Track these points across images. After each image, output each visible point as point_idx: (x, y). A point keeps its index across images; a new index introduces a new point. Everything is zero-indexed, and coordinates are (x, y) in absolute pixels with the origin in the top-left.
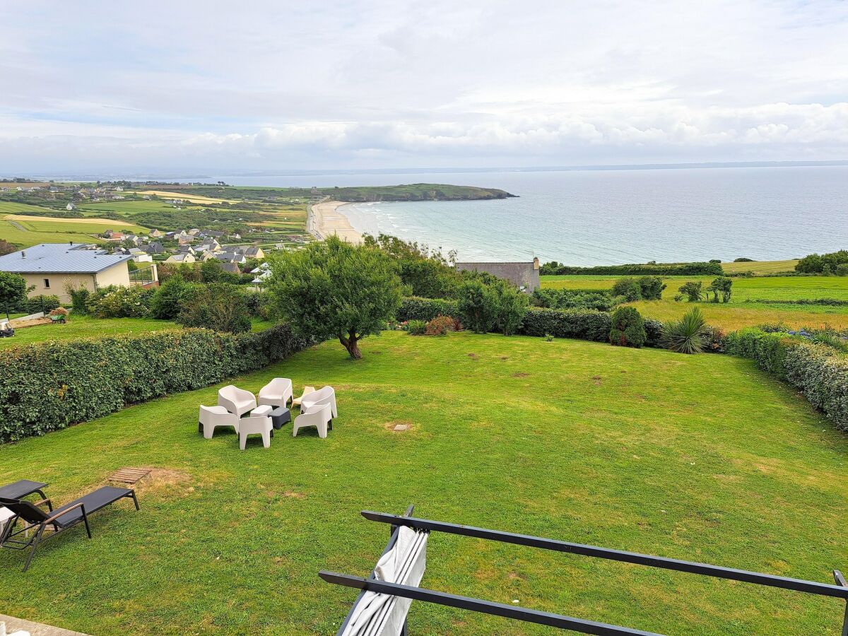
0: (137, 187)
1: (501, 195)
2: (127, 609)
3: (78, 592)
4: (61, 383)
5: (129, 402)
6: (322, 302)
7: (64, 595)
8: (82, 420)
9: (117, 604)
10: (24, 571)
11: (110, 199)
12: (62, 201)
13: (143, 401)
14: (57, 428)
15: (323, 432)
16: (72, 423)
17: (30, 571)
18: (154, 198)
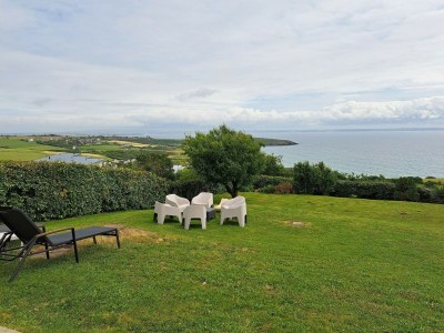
0: (108, 138)
1: (290, 143)
2: (119, 321)
3: (63, 301)
4: (63, 188)
5: (105, 211)
6: (220, 162)
7: (46, 304)
8: (74, 215)
9: (106, 315)
10: (10, 281)
11: (94, 143)
12: (71, 144)
13: (113, 211)
14: (57, 218)
15: (242, 223)
16: (68, 216)
17: (15, 282)
18: (115, 144)
